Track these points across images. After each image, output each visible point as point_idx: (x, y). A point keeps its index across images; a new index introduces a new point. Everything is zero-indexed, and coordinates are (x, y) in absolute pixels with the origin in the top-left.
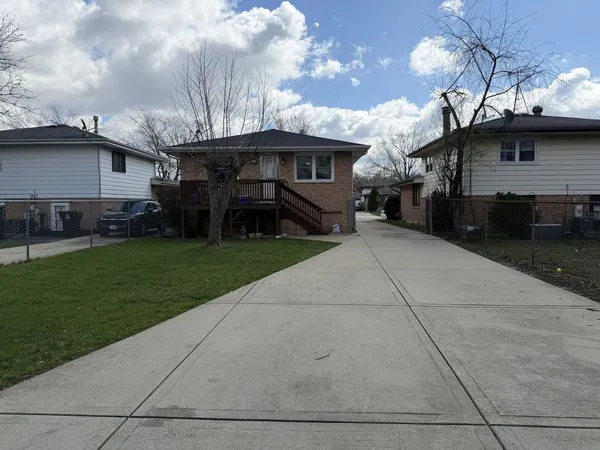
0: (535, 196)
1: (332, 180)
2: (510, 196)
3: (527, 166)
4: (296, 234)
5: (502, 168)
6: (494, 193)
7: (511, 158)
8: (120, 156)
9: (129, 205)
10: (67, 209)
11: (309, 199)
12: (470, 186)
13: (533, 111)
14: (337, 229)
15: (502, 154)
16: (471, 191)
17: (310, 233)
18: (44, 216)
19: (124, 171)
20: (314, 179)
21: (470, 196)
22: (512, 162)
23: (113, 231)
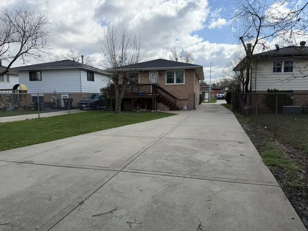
0: (293, 91)
1: (184, 83)
2: (275, 91)
3: (288, 75)
4: (164, 110)
5: (274, 76)
6: (266, 89)
7: (279, 70)
8: (91, 74)
9: (94, 95)
10: (68, 98)
11: (171, 93)
12: (256, 86)
13: (300, 44)
14: (186, 108)
15: (274, 69)
16: (256, 88)
17: (171, 110)
18: (59, 101)
19: (93, 80)
20: (175, 83)
21: (255, 91)
22: (279, 73)
23: (84, 107)
